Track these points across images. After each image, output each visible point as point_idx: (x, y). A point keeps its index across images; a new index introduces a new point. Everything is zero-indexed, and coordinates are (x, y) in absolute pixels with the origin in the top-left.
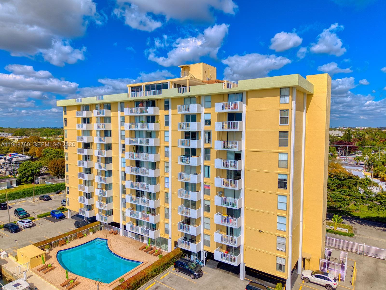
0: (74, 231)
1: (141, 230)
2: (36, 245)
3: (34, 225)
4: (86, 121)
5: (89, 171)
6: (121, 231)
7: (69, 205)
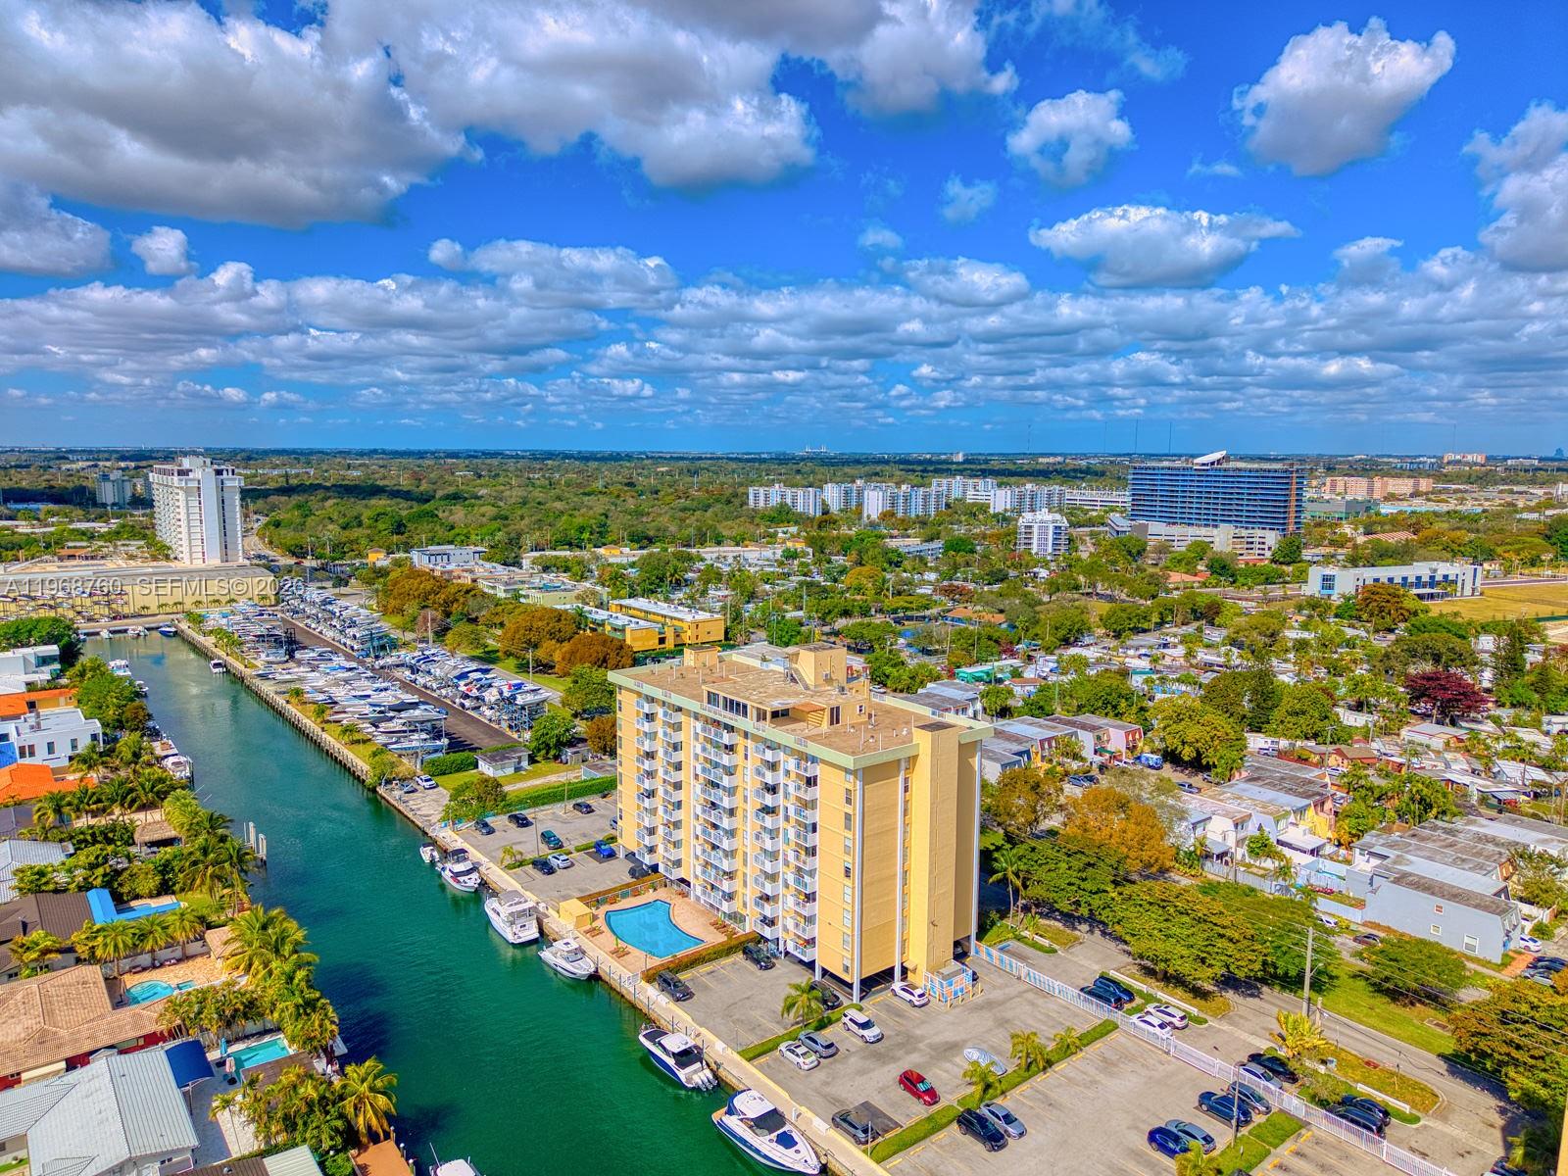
0: (628, 885)
1: (714, 898)
2: (581, 899)
3: (573, 865)
4: (650, 717)
5: (651, 794)
6: (692, 894)
7: (622, 837)
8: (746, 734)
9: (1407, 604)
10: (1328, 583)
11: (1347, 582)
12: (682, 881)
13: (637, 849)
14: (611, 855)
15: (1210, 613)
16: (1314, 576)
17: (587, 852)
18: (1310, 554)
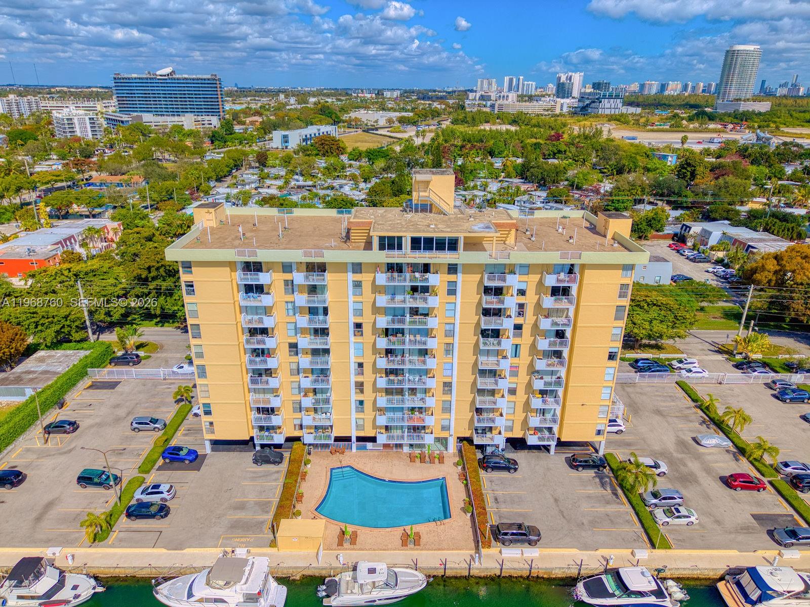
6: (354, 446)
7: (213, 432)
8: (453, 269)
9: (341, 145)
10: (285, 139)
11: (295, 138)
12: (338, 439)
13: (255, 433)
14: (197, 456)
15: (262, 160)
16: (277, 136)
17: (159, 469)
18: (237, 128)
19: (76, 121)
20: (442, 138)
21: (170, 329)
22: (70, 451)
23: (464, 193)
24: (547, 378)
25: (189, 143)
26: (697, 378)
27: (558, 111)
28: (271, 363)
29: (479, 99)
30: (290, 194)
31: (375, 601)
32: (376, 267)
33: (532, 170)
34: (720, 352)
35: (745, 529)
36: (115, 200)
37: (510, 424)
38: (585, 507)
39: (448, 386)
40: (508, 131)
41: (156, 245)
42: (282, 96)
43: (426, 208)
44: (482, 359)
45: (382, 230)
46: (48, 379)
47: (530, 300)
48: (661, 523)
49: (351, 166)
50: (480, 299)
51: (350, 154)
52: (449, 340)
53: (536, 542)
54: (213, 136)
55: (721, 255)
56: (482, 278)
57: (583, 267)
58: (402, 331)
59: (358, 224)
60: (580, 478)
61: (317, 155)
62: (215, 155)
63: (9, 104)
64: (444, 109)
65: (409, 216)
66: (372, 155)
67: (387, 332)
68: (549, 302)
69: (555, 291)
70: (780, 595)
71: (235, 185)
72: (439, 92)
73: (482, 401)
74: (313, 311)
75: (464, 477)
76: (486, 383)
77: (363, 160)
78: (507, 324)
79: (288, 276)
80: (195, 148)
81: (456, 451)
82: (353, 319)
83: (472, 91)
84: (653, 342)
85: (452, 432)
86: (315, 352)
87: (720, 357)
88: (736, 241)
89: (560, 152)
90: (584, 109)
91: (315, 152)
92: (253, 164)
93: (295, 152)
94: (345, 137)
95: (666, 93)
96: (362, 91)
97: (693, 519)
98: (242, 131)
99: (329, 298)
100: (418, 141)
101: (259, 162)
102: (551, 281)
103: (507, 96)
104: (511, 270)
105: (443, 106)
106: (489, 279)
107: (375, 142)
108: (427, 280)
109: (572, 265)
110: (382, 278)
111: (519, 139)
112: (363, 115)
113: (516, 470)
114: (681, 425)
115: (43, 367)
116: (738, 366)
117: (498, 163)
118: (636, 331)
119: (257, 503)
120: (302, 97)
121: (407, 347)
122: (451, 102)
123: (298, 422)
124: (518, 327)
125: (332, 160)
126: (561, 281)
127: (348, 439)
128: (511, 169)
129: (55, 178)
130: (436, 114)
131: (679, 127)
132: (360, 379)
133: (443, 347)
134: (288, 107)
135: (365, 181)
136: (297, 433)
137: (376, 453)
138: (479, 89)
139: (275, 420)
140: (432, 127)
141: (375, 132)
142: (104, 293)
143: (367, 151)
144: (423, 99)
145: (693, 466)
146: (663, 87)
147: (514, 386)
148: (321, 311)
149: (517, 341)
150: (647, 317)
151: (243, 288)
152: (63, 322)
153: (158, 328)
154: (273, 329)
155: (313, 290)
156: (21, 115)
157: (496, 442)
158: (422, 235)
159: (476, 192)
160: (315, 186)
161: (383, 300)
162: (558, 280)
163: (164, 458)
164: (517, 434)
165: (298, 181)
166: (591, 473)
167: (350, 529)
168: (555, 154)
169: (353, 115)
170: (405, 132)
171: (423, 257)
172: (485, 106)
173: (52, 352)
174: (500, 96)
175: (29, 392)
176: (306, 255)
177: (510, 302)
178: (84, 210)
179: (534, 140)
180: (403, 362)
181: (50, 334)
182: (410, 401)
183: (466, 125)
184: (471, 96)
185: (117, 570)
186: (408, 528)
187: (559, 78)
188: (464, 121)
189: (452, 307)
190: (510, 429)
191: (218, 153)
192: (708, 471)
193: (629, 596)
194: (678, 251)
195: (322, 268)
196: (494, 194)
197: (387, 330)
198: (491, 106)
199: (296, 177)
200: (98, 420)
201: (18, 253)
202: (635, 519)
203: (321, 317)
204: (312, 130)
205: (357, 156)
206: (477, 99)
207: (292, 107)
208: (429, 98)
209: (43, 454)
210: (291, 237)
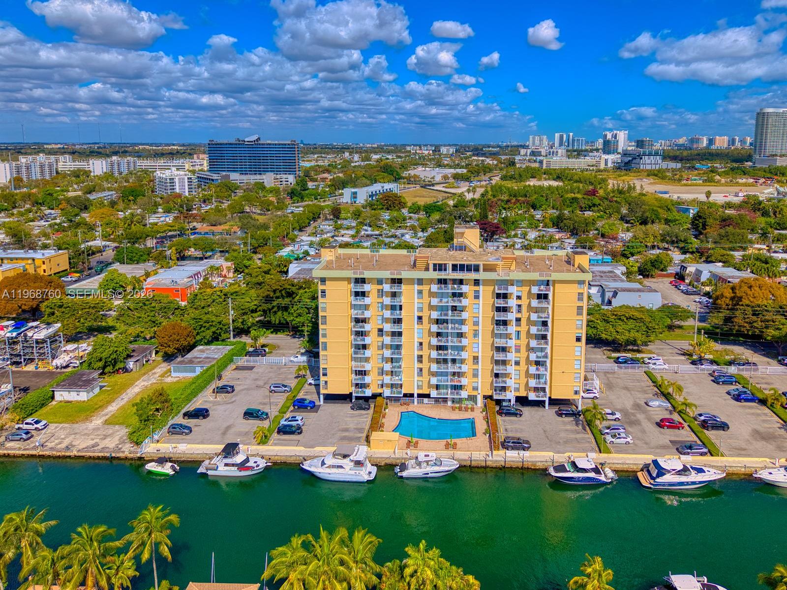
6: (416, 400)
7: (326, 389)
8: (477, 282)
9: (403, 200)
10: (354, 195)
11: (363, 194)
12: (405, 395)
13: (352, 389)
14: (315, 406)
15: (336, 213)
16: (347, 192)
17: (291, 411)
18: (310, 185)
19: (177, 180)
20: (490, 193)
21: (282, 336)
22: (233, 402)
23: (506, 240)
24: (539, 354)
25: (273, 199)
26: (660, 369)
27: (602, 166)
28: (368, 340)
29: (530, 155)
30: (361, 242)
31: (428, 474)
32: (431, 281)
33: (565, 221)
34: (684, 354)
35: (664, 447)
36: (222, 245)
37: (517, 386)
38: (563, 435)
39: (476, 358)
40: (550, 188)
41: (272, 276)
42: (347, 154)
43: (462, 248)
44: (496, 340)
45: (435, 260)
46: (210, 362)
47: (524, 302)
48: (608, 442)
49: (410, 218)
50: (494, 302)
51: (410, 208)
52: (476, 328)
53: (529, 448)
54: (292, 193)
55: (708, 289)
56: (494, 288)
57: (554, 282)
58: (446, 321)
59: (421, 257)
60: (563, 421)
61: (382, 209)
62: (296, 209)
63: (112, 164)
64: (496, 165)
65: (451, 253)
66: (429, 209)
67: (437, 321)
68: (535, 303)
69: (539, 296)
70: (669, 472)
71: (315, 234)
72: (493, 147)
73: (499, 369)
74: (393, 308)
75: (486, 418)
76: (500, 356)
77: (421, 213)
78: (511, 316)
79: (380, 287)
80: (278, 203)
81: (483, 405)
82: (417, 314)
83: (524, 147)
84: (636, 348)
85: (479, 391)
86: (394, 334)
87: (683, 358)
88: (720, 278)
89: (594, 205)
90: (628, 164)
91: (381, 207)
92: (328, 217)
93: (363, 207)
94: (405, 192)
95: (713, 147)
96: (420, 147)
97: (628, 440)
98: (314, 187)
99: (403, 300)
100: (469, 196)
101: (334, 216)
102: (535, 290)
103: (557, 152)
104: (511, 283)
105: (495, 162)
106: (498, 289)
107: (431, 197)
108: (461, 289)
109: (548, 281)
110: (435, 288)
111: (559, 194)
112: (420, 171)
113: (521, 415)
114: (639, 395)
115: (205, 355)
116: (693, 363)
117: (538, 215)
118: (618, 337)
119: (355, 429)
120: (365, 153)
121: (450, 331)
122: (503, 157)
123: (380, 382)
124: (518, 320)
125: (395, 214)
126: (542, 290)
127: (412, 395)
128: (547, 221)
129: (170, 228)
130: (487, 170)
131: (711, 182)
132: (421, 353)
133: (472, 332)
134: (352, 164)
135: (423, 231)
136: (379, 391)
137: (430, 406)
138: (531, 144)
139: (367, 379)
140: (484, 183)
141: (432, 188)
142: (242, 307)
143: (424, 206)
144: (477, 155)
145: (640, 416)
146: (711, 142)
147: (518, 359)
148: (398, 308)
149: (519, 329)
150: (627, 327)
151: (354, 294)
152: (218, 326)
153: (274, 335)
154: (369, 318)
155: (394, 295)
156: (121, 173)
157: (508, 398)
158: (458, 263)
159: (516, 240)
160: (381, 235)
161: (435, 301)
162: (539, 290)
163: (294, 406)
164: (522, 393)
165: (366, 230)
166: (572, 419)
167: (414, 440)
168: (590, 207)
169: (412, 172)
170: (459, 187)
171: (458, 275)
172: (535, 161)
173: (208, 347)
174: (550, 152)
175: (199, 370)
176: (391, 274)
177: (512, 303)
178: (198, 254)
179: (573, 195)
180: (447, 341)
181: (208, 334)
182: (451, 368)
183: (514, 181)
184: (523, 151)
185: (276, 457)
186: (449, 440)
187: (606, 136)
188: (512, 178)
189: (477, 306)
190: (517, 390)
191: (297, 207)
192: (649, 419)
193: (578, 472)
194: (676, 287)
195: (399, 281)
196: (531, 241)
197: (437, 320)
198: (539, 162)
199: (365, 228)
200: (246, 387)
201: (164, 284)
202: (593, 441)
203: (398, 312)
204: (377, 187)
205: (415, 209)
206: (528, 154)
207: (357, 164)
208: (484, 155)
209: (215, 403)
210: (381, 265)
